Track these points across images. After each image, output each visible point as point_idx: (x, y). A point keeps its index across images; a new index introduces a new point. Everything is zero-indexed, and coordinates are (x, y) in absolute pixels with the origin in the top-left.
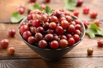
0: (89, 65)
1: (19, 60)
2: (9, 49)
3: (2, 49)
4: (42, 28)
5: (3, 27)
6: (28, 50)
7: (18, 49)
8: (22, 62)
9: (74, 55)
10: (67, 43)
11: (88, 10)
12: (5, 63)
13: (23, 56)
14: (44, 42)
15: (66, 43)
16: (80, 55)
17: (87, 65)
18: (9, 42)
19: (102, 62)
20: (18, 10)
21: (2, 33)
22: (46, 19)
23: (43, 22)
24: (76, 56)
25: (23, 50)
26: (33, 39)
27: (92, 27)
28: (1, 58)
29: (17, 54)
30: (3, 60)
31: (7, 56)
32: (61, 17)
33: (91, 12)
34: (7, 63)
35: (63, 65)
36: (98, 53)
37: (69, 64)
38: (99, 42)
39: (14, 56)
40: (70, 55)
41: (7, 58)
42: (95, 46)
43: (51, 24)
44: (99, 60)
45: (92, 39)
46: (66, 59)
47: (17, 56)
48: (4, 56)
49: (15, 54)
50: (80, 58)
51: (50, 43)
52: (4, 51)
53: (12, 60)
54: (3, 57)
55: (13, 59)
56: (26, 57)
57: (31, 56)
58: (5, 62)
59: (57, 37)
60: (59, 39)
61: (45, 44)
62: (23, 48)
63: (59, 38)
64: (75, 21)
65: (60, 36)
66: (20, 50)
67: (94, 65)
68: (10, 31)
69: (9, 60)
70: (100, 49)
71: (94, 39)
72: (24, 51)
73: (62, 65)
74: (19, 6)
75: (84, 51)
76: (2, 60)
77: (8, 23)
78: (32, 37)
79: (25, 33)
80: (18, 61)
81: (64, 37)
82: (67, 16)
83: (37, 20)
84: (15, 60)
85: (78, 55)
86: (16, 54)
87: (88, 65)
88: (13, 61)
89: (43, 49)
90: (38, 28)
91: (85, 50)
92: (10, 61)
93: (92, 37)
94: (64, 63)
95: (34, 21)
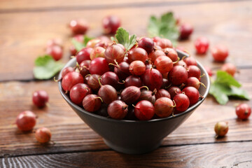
0: (222, 158)
1: (62, 156)
2: (38, 131)
3: (20, 134)
4: (113, 75)
5: (18, 88)
6: (80, 133)
7: (56, 133)
8: (70, 160)
9: (184, 139)
10: (172, 106)
11: (207, 47)
12: (31, 163)
13: (70, 146)
14: (121, 103)
15: (170, 104)
16: (200, 139)
17: (216, 158)
18: (37, 117)
19: (251, 151)
20: (49, 51)
21: (18, 101)
22: (121, 55)
23: (115, 61)
24: (189, 142)
25: (70, 134)
26: (95, 99)
27: (219, 80)
28: (21, 152)
29: (55, 142)
30: (26, 157)
31: (34, 147)
32: (155, 50)
33: (213, 50)
34: (36, 162)
35: (163, 161)
36: (239, 134)
37: (177, 160)
38: (238, 109)
39: (49, 148)
40: (176, 140)
41: (35, 153)
42: (231, 120)
43: (133, 64)
44: (243, 148)
45: (222, 105)
46: (167, 149)
47: (56, 147)
48: (26, 148)
49: (52, 143)
50: (200, 146)
51: (135, 105)
52: (27, 139)
53: (45, 156)
54: (24, 150)
55: (47, 154)
56: (77, 149)
57: (89, 147)
58: (31, 161)
59: (148, 93)
60: (154, 97)
61: (123, 109)
62: (68, 130)
63: (153, 95)
64: (185, 61)
65: (155, 91)
66: (62, 134)
67: (233, 158)
68: (36, 94)
69: (40, 156)
70: (242, 126)
71: (226, 104)
72: (71, 136)
73: (159, 161)
74: (50, 43)
75: (208, 131)
76: (23, 158)
77: (27, 81)
78: (93, 96)
79: (75, 88)
80: (60, 158)
81: (165, 92)
82: (167, 49)
83: (102, 59)
84: (53, 156)
85: (195, 139)
86: (54, 144)
87: (219, 160)
88: (48, 158)
89: (118, 121)
90: (104, 76)
91: (209, 129)
92: (42, 158)
93: (221, 102)
94: (165, 156)
95: (93, 62)
